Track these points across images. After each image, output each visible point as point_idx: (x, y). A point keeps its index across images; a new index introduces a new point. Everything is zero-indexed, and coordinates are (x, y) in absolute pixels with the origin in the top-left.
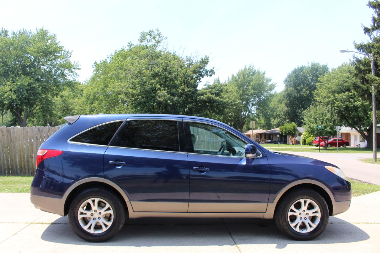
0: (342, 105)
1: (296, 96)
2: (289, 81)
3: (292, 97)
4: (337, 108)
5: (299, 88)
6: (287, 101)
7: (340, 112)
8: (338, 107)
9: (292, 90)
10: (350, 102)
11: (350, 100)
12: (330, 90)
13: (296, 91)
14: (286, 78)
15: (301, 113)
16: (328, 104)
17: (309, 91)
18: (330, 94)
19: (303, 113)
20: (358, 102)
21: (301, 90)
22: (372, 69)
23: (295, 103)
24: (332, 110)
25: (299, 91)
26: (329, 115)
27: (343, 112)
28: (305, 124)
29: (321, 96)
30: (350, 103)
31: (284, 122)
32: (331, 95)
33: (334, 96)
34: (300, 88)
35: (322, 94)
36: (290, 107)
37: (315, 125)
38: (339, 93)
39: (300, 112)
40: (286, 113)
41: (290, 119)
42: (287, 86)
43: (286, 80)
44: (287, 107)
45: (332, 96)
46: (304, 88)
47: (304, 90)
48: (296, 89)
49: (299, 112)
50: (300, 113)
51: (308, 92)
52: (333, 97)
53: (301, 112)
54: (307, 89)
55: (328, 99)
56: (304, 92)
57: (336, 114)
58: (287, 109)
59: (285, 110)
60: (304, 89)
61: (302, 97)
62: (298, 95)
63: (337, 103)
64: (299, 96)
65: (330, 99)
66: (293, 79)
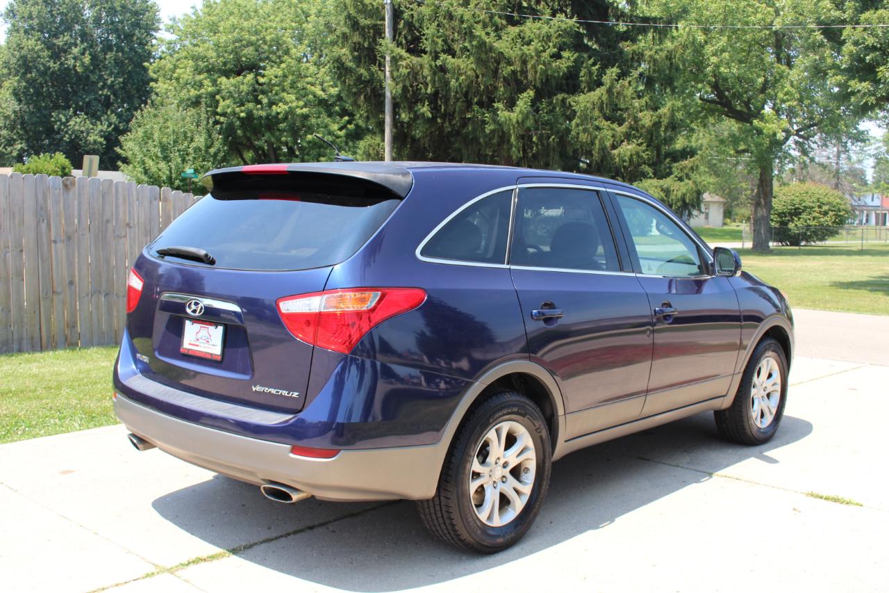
0: (237, 110)
1: (49, 68)
2: (26, 15)
3: (37, 71)
4: (222, 119)
5: (60, 42)
6: (19, 82)
7: (229, 131)
8: (224, 114)
9: (37, 48)
10: (259, 102)
11: (259, 98)
12: (202, 64)
13: (46, 53)
14: (11, 5)
15: (65, 124)
16: (196, 103)
17: (90, 54)
18: (202, 77)
19: (72, 123)
20: (280, 104)
21: (65, 50)
22: (387, 26)
23: (44, 89)
24: (208, 123)
25: (57, 54)
26: (202, 140)
27: (239, 131)
28: (126, 161)
29: (178, 79)
30: (259, 106)
31: (9, 149)
32: (205, 79)
33: (214, 82)
34: (61, 44)
35: (180, 75)
36: (28, 104)
37: (162, 165)
38: (227, 74)
39: (64, 120)
40: (15, 121)
41: (27, 140)
42: (14, 30)
43: (12, 11)
44: (20, 101)
45: (206, 82)
46: (76, 45)
47: (75, 51)
48: (49, 46)
49: (60, 120)
50: (62, 123)
51: (87, 59)
52: (210, 84)
53: (68, 121)
54: (85, 49)
55: (195, 89)
56: (75, 58)
57: (221, 136)
58: (17, 108)
59: (11, 109)
60: (76, 48)
61: (66, 72)
62: (57, 66)
63: (222, 103)
64: (59, 69)
65: (203, 91)
66: (39, 12)
